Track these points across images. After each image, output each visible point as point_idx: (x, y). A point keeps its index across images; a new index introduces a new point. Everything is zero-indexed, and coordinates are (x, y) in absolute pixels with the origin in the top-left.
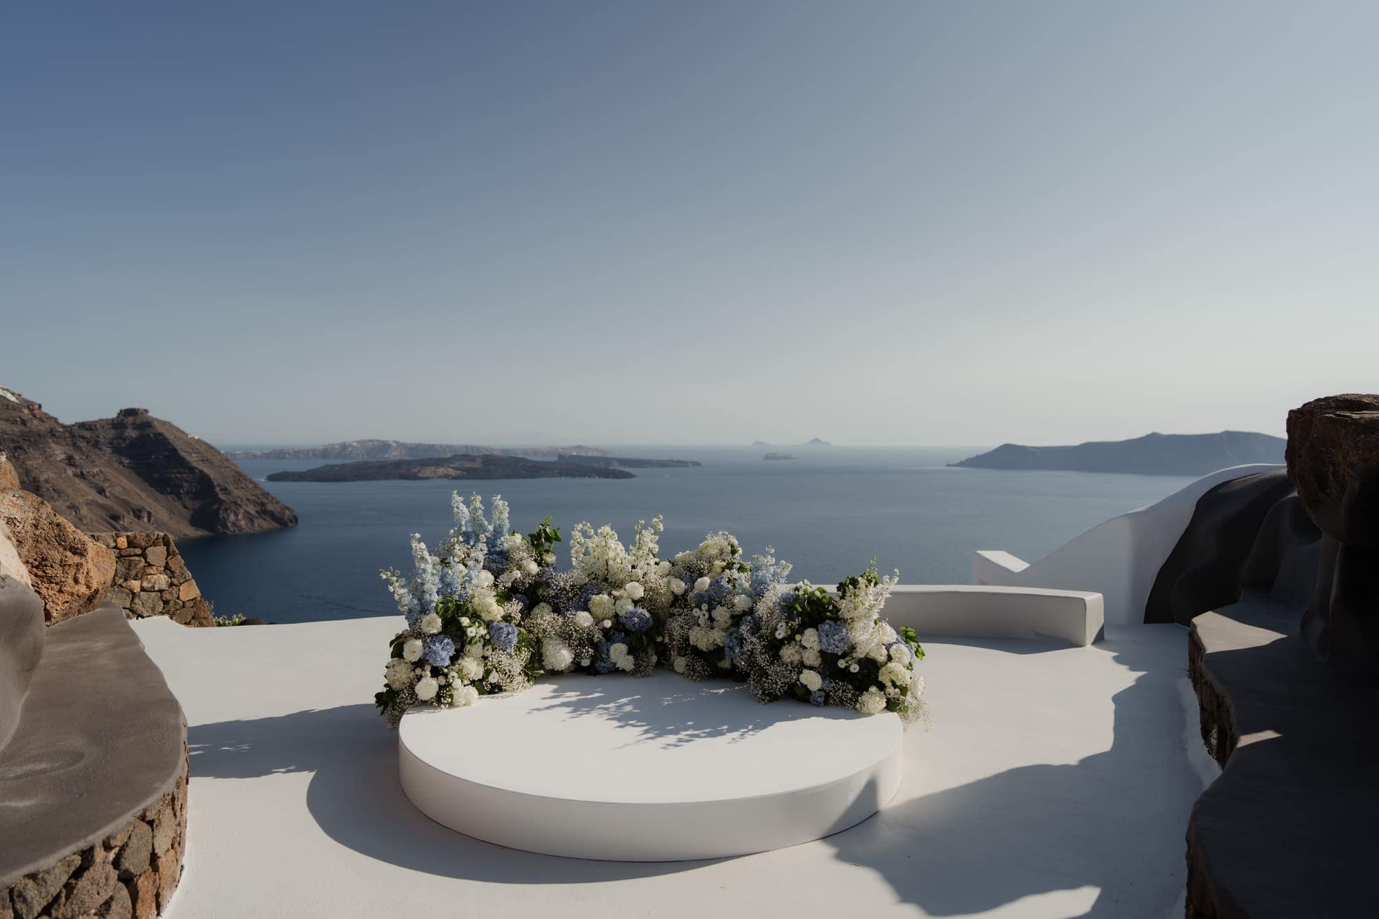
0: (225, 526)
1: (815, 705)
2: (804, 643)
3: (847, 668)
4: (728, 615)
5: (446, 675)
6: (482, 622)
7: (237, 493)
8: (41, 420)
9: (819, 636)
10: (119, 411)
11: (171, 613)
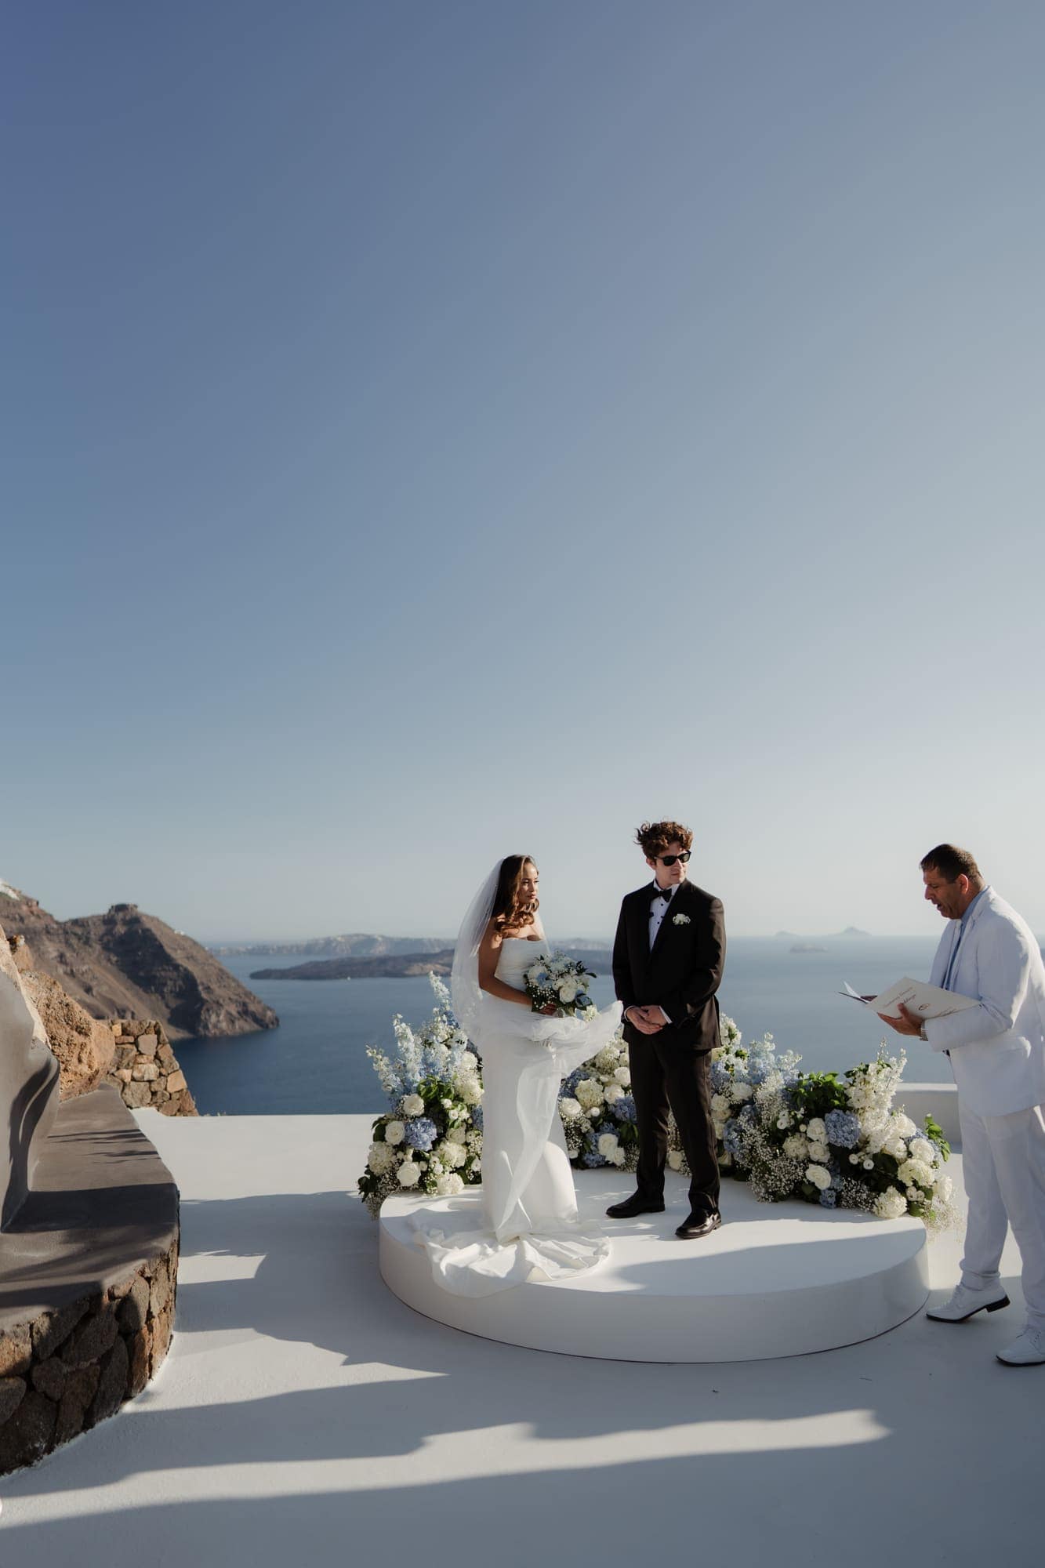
0: (206, 1027)
1: (825, 1207)
2: (809, 1135)
3: (860, 1164)
4: (726, 1105)
5: (427, 1161)
6: (464, 1105)
7: (219, 991)
8: (38, 916)
9: (827, 1127)
10: (110, 907)
11: (158, 1104)
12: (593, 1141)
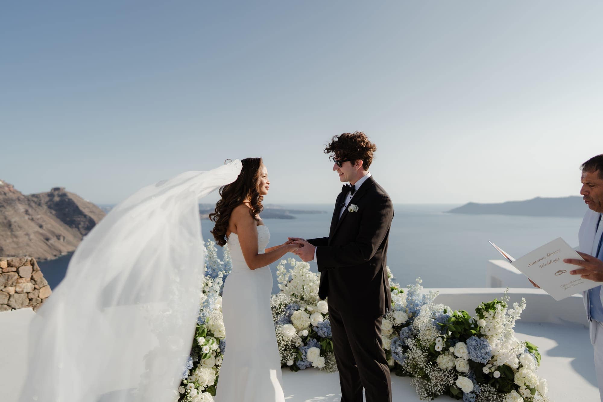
2: (456, 354)
3: (492, 373)
4: (391, 326)
6: (215, 340)
8: (14, 193)
9: (468, 349)
10: (51, 189)
11: (34, 306)
12: (303, 352)
